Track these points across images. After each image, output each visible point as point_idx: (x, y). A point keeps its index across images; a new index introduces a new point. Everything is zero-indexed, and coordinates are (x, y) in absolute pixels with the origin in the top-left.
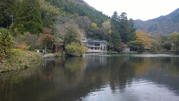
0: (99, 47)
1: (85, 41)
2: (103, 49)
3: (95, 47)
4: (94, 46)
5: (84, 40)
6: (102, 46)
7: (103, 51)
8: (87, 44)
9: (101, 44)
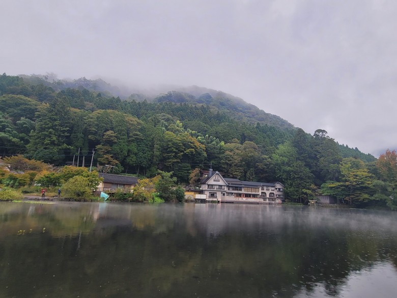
0: (257, 193)
1: (221, 183)
2: (268, 196)
3: (247, 193)
4: (243, 191)
5: (219, 181)
6: (265, 191)
7: (267, 201)
8: (226, 188)
9: (260, 189)
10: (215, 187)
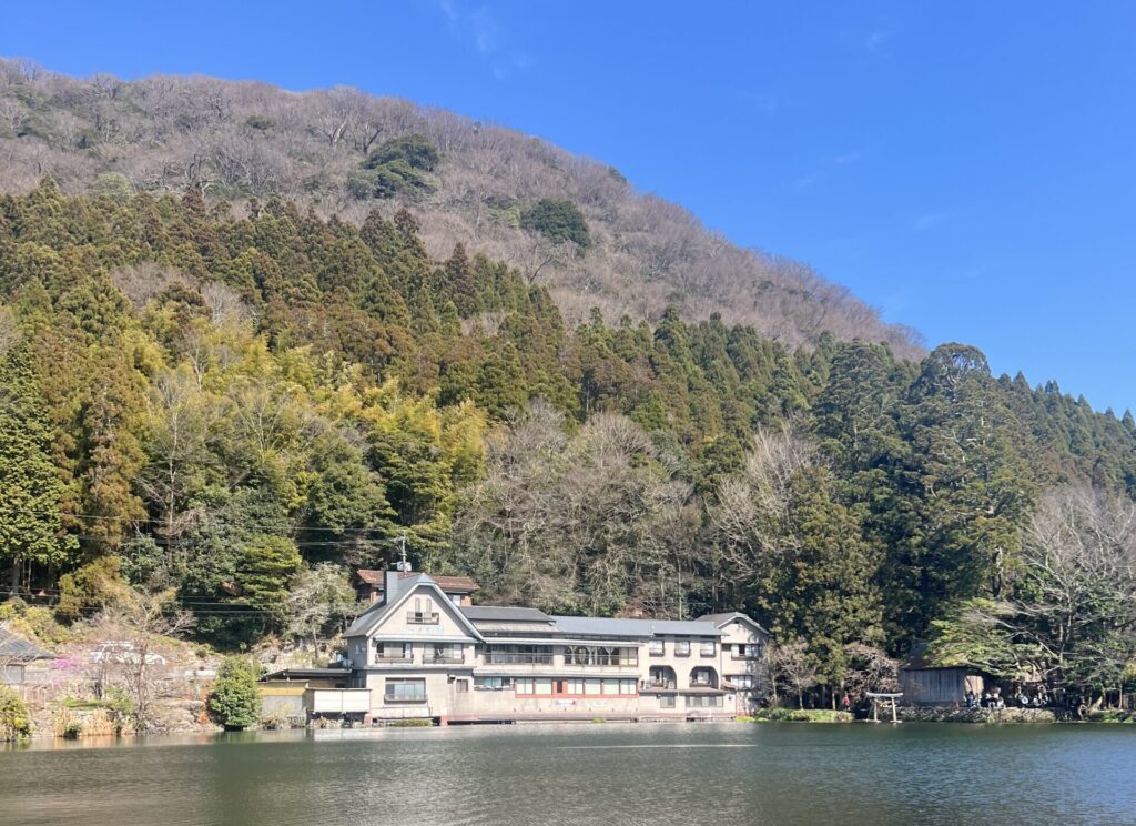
0: (625, 670)
2: (683, 682)
3: (577, 669)
5: (435, 623)
6: (668, 660)
7: (680, 707)
8: (470, 653)
9: (645, 651)
10: (418, 652)
